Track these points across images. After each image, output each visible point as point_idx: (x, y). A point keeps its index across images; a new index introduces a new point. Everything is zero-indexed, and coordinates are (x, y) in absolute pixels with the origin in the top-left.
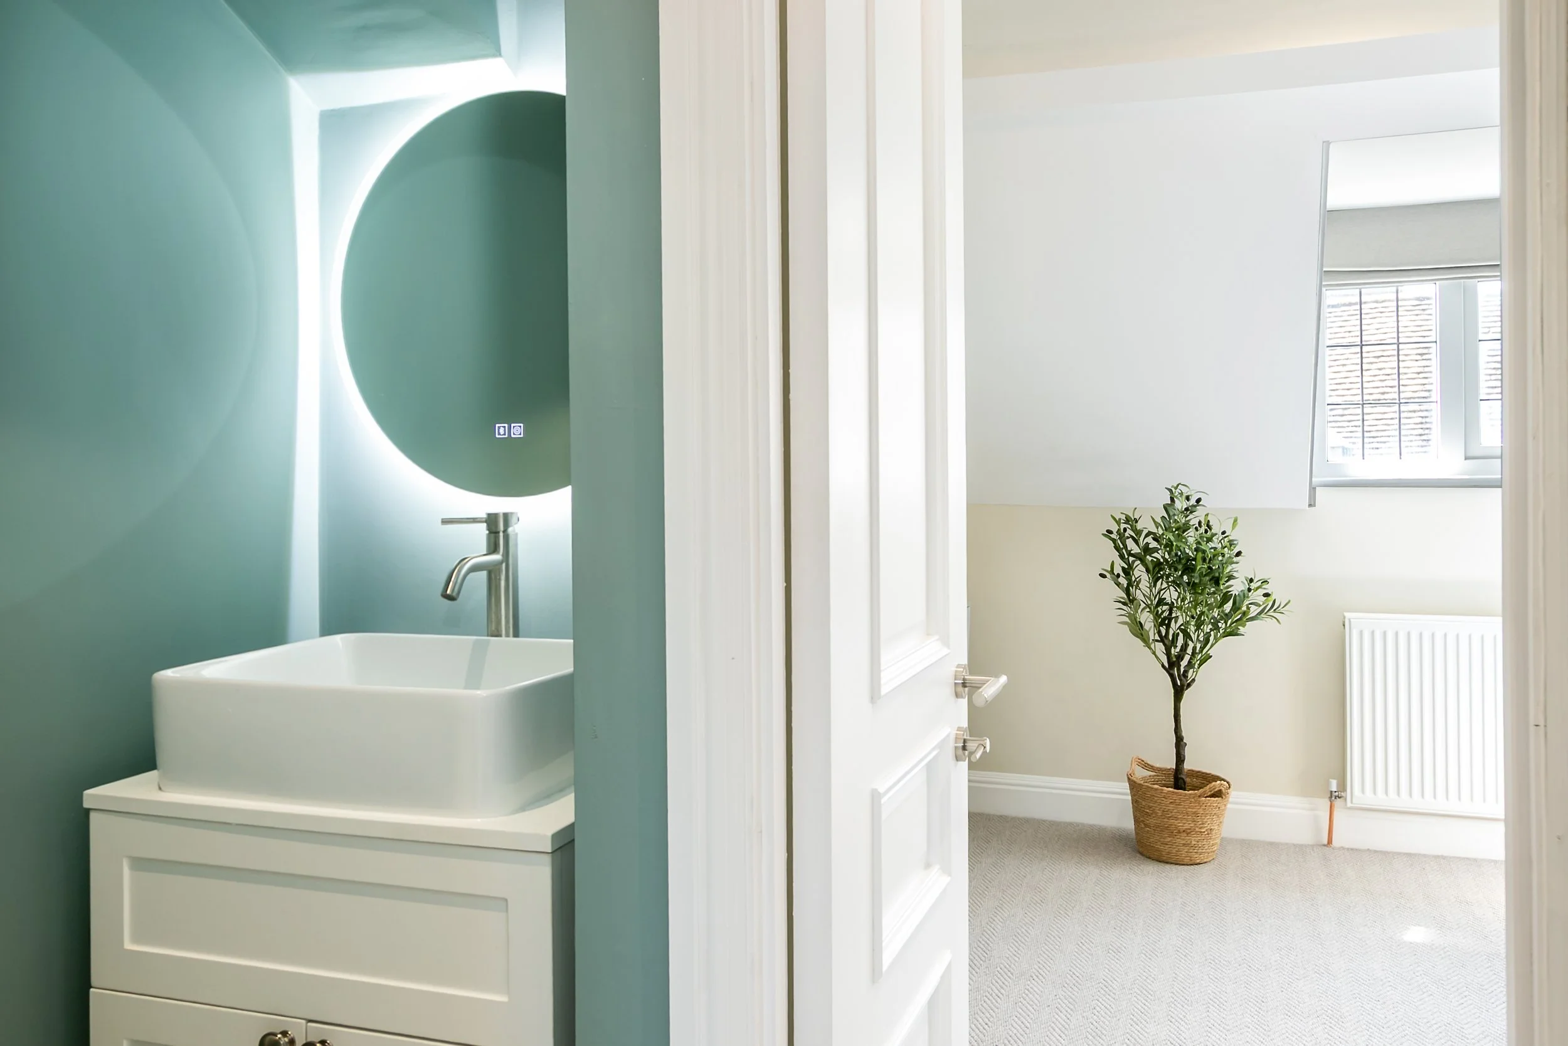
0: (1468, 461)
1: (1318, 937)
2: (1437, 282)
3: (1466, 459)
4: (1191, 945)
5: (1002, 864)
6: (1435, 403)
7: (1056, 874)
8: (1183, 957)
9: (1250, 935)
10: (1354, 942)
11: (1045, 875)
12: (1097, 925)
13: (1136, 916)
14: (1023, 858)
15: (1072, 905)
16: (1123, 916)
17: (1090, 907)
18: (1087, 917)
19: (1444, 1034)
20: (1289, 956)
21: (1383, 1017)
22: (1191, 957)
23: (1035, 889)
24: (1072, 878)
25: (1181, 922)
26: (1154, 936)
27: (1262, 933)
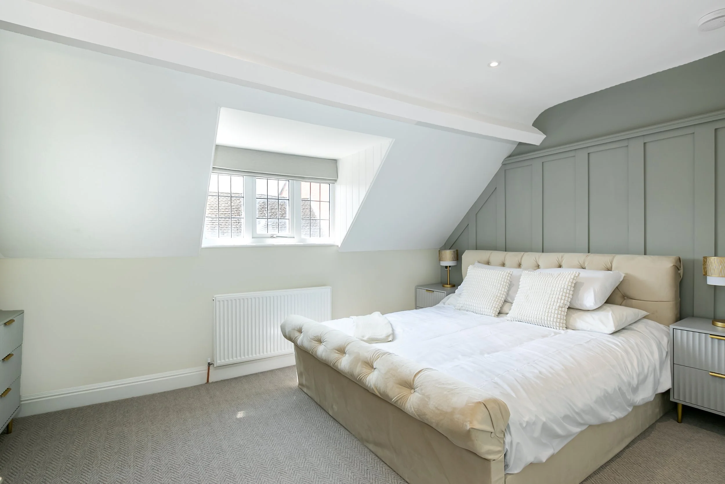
0: (253, 239)
1: (214, 432)
2: (244, 176)
3: (252, 238)
4: (160, 462)
5: (47, 447)
6: (243, 219)
7: (81, 443)
8: (156, 471)
9: (185, 443)
10: (228, 429)
11: (75, 445)
12: (107, 469)
13: (129, 454)
14: (61, 438)
15: (92, 461)
16: (122, 458)
17: (103, 458)
18: (102, 466)
19: (273, 465)
20: (204, 448)
21: (249, 467)
22: (161, 470)
23: (69, 458)
24: (91, 442)
25: (153, 449)
26: (140, 464)
27: (191, 440)
